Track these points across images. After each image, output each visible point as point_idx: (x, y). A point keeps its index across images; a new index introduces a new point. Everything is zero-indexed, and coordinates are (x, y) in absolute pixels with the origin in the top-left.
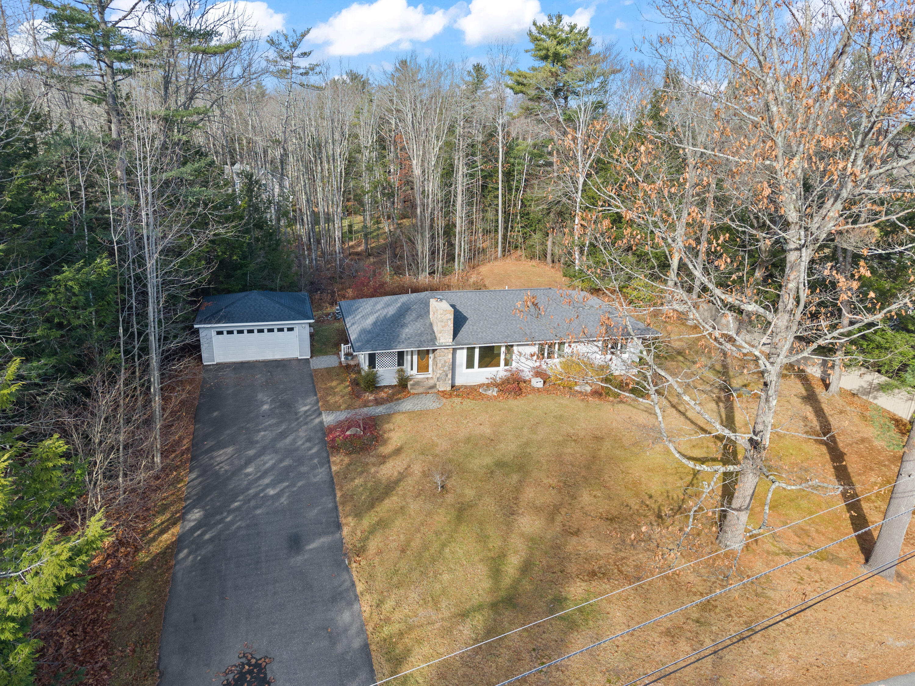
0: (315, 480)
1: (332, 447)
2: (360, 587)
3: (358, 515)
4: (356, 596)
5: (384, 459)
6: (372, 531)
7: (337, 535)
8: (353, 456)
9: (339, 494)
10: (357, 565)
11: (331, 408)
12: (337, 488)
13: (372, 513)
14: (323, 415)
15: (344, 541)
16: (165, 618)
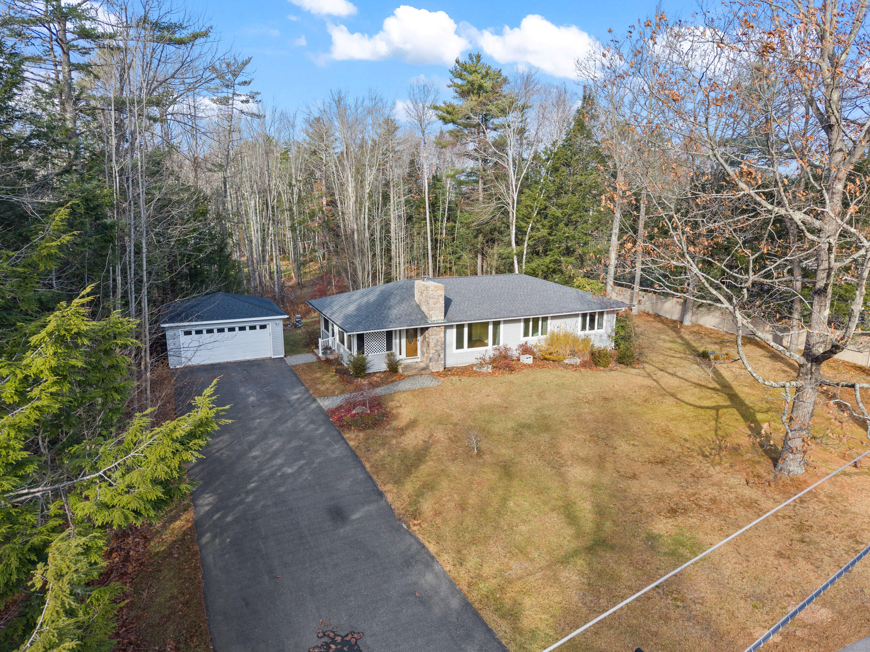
0: (334, 456)
1: (341, 426)
2: (432, 548)
3: (398, 482)
4: (433, 558)
5: (402, 431)
6: (420, 494)
7: (383, 502)
8: (368, 431)
9: (368, 466)
10: (418, 527)
11: (325, 395)
12: (363, 459)
13: (412, 478)
14: (318, 400)
15: (393, 507)
16: (207, 607)
